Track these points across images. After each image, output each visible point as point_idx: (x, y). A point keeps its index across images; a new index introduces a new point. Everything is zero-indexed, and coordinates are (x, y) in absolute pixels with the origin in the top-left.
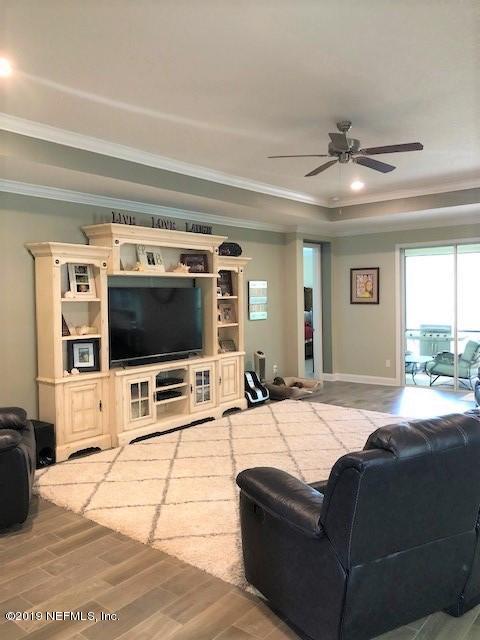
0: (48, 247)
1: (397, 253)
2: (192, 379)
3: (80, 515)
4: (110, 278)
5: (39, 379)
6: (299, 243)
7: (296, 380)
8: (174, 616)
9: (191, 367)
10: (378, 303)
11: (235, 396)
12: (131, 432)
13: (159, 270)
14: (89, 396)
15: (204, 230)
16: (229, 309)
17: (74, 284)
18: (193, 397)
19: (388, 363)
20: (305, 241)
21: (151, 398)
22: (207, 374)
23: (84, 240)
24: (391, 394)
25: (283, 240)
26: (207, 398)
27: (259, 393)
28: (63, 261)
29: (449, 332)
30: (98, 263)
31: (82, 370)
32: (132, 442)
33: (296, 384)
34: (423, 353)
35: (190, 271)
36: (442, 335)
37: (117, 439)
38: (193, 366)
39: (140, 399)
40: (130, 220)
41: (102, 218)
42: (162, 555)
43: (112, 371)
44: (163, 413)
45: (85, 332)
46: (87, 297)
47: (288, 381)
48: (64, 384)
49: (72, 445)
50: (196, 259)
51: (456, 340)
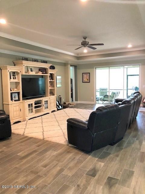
0: (7, 67)
1: (95, 69)
2: (43, 103)
3: (23, 135)
4: (22, 75)
5: (3, 103)
6: (69, 66)
7: (69, 103)
8: (54, 151)
9: (43, 100)
10: (89, 82)
11: (54, 107)
12: (29, 117)
13: (33, 73)
14: (18, 107)
15: (45, 62)
16: (52, 84)
17: (12, 77)
18: (44, 108)
19: (92, 98)
20: (71, 65)
21: (33, 108)
22: (47, 101)
23: (14, 65)
24: (93, 106)
25: (65, 65)
26: (47, 108)
27: (60, 107)
28: (10, 71)
29: (107, 90)
30: (19, 71)
31: (15, 101)
32: (29, 119)
33: (69, 104)
34: (101, 95)
35: (42, 73)
36: (105, 91)
37: (25, 119)
38: (44, 99)
39: (31, 108)
40: (27, 59)
41: (18, 59)
42: (47, 141)
43: (23, 101)
44: (36, 112)
45: (16, 90)
46: (16, 80)
47: (67, 103)
48: (11, 104)
49: (14, 120)
50: (43, 70)
51: (109, 92)
